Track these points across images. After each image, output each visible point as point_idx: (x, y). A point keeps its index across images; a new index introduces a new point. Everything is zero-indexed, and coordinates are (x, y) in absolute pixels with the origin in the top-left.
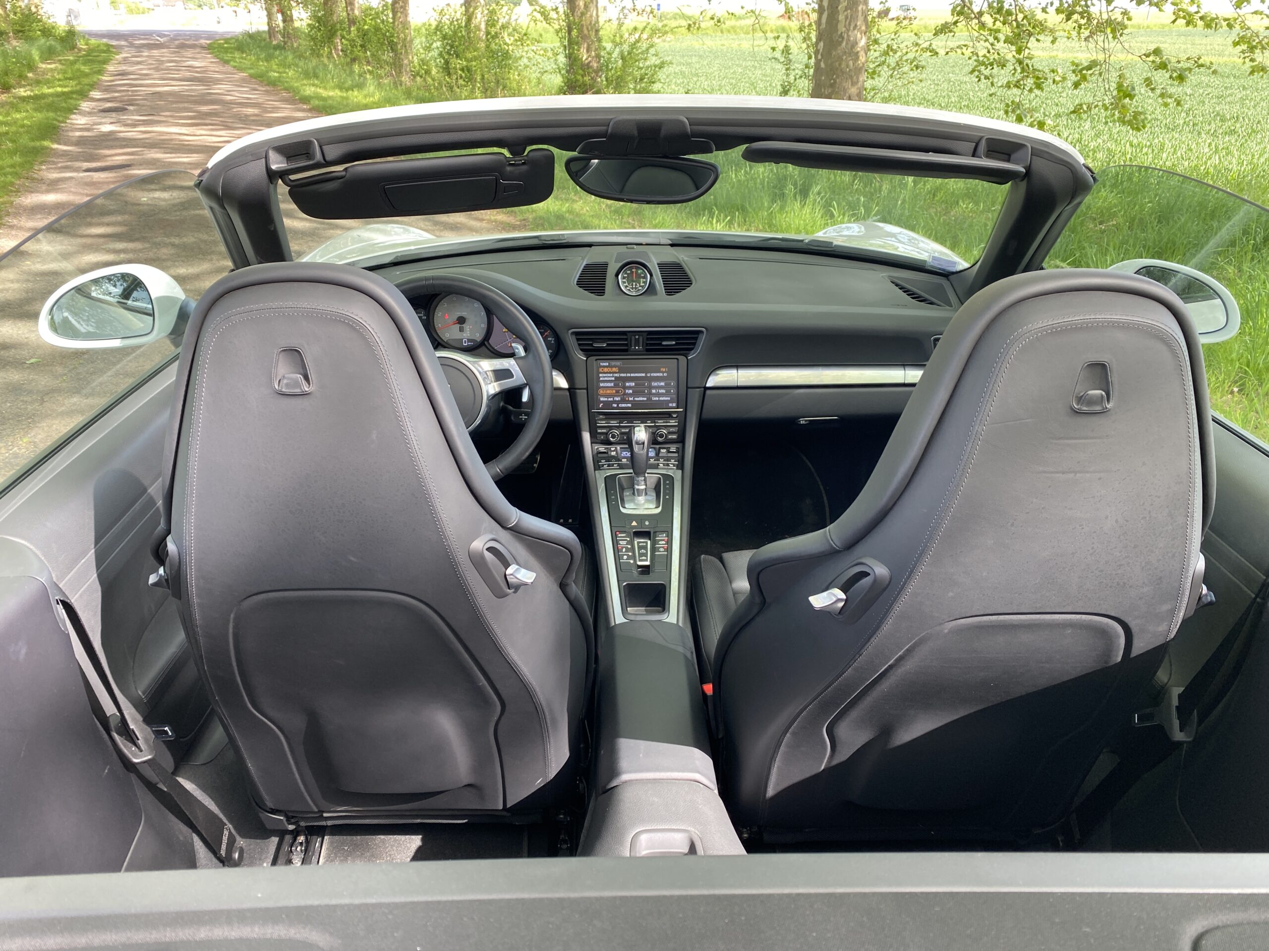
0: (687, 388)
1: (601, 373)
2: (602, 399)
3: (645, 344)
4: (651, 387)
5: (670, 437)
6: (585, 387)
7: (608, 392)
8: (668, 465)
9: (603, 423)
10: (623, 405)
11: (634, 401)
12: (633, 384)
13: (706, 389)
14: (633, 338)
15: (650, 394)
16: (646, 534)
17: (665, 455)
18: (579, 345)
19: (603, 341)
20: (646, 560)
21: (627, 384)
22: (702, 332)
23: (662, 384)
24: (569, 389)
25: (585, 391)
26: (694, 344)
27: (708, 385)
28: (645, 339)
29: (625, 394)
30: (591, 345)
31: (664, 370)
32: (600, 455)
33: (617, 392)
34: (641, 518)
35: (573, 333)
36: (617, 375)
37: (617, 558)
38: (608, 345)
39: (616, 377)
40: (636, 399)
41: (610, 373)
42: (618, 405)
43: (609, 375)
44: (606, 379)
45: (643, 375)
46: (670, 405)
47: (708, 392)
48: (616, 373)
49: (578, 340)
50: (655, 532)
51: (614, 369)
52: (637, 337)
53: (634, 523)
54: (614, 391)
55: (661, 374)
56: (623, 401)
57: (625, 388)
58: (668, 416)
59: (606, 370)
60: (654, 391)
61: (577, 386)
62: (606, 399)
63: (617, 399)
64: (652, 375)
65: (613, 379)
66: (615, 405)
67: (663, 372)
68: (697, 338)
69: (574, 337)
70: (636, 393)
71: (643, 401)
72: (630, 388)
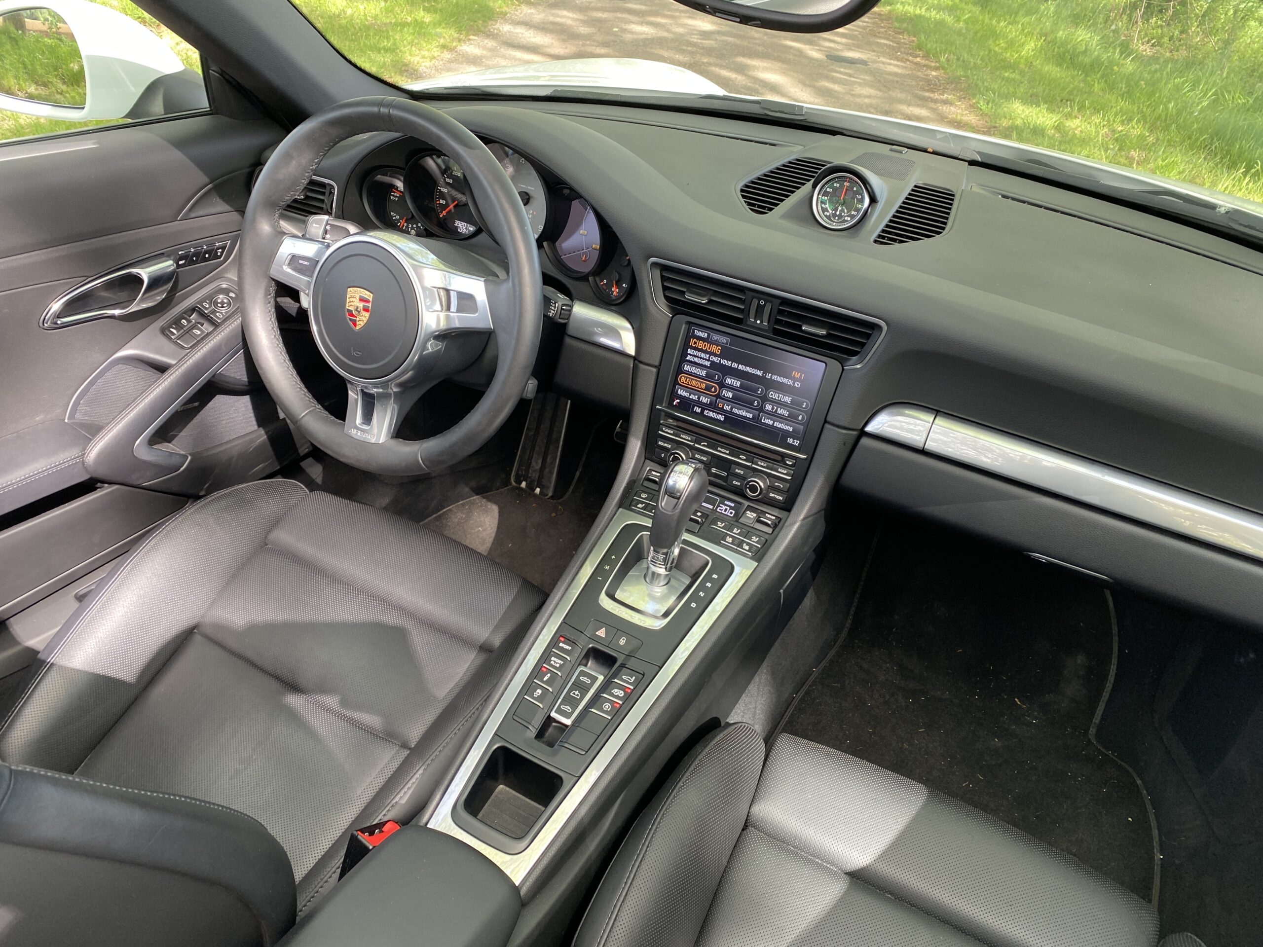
0: (826, 421)
1: (692, 348)
2: (680, 392)
3: (772, 320)
4: (765, 399)
5: (771, 495)
6: (657, 363)
7: (694, 383)
8: (740, 545)
9: (668, 433)
10: (711, 414)
11: (731, 412)
12: (738, 384)
13: (863, 433)
14: (755, 302)
15: (761, 409)
16: (607, 661)
17: (749, 522)
18: (665, 288)
19: (702, 292)
20: (567, 715)
21: (729, 381)
22: (879, 327)
23: (788, 399)
24: (635, 358)
25: (654, 370)
26: (863, 345)
27: (869, 428)
28: (775, 311)
29: (718, 396)
30: (683, 293)
31: (798, 375)
32: (646, 484)
33: (708, 388)
34: (618, 626)
35: (655, 264)
36: (715, 359)
37: (527, 688)
38: (710, 302)
39: (713, 363)
40: (735, 411)
41: (705, 352)
42: (702, 411)
43: (703, 355)
44: (696, 360)
45: (760, 373)
46: (790, 441)
47: (865, 441)
48: (715, 355)
49: (663, 279)
50: (623, 666)
51: (715, 349)
52: (762, 302)
53: (602, 633)
54: (704, 386)
55: (790, 382)
56: (713, 406)
57: (722, 385)
58: (779, 458)
59: (700, 345)
60: (769, 407)
61: (642, 359)
62: (687, 395)
63: (704, 400)
64: (775, 377)
65: (708, 364)
66: (698, 410)
67: (795, 380)
68: (871, 335)
69: (657, 273)
70: (736, 401)
71: (745, 417)
72: (730, 388)
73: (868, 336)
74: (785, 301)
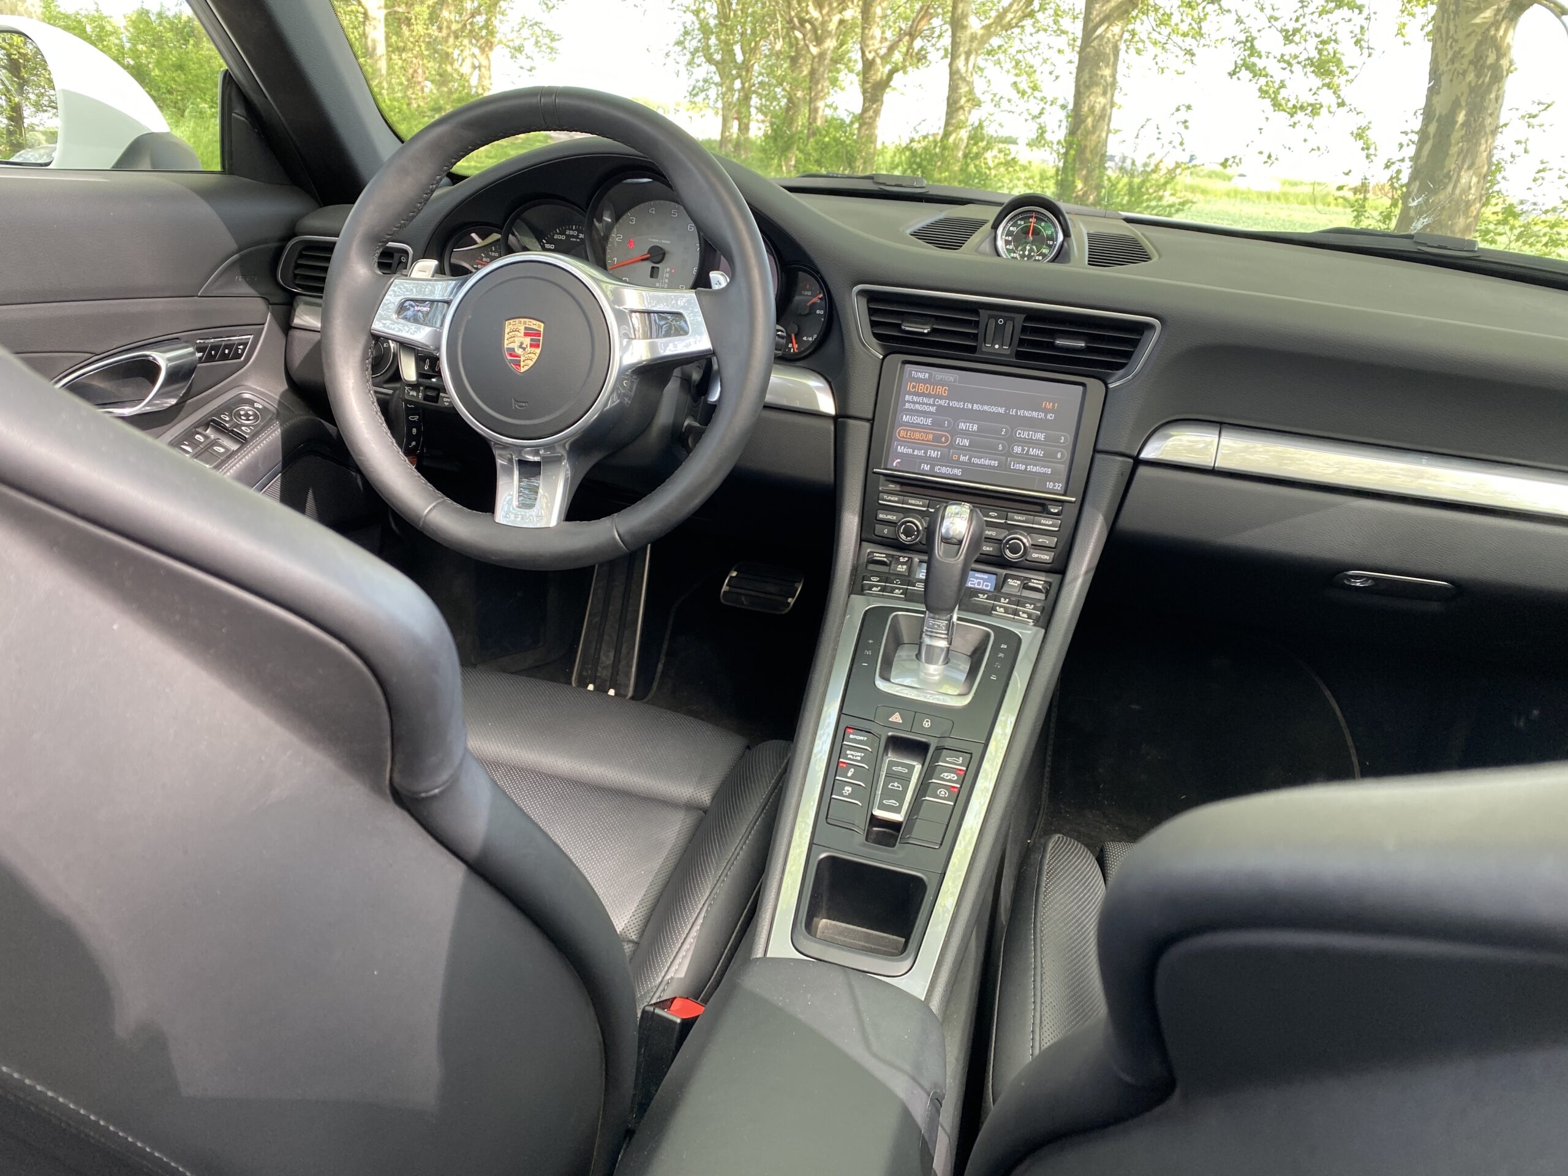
0: (1096, 451)
1: (910, 393)
2: (900, 449)
3: (1016, 341)
4: (1012, 440)
5: (1035, 555)
6: (870, 416)
7: (917, 436)
8: (1016, 613)
9: (892, 500)
10: (944, 470)
11: (970, 463)
12: (975, 427)
13: (1138, 462)
14: (992, 322)
15: (1009, 454)
16: (916, 748)
17: (1015, 591)
18: (874, 324)
19: (923, 319)
20: (897, 810)
21: (962, 426)
22: (1149, 327)
23: (1041, 436)
24: (835, 418)
25: (867, 425)
26: (1128, 355)
27: (1144, 455)
28: (1018, 329)
29: (952, 446)
30: (899, 326)
31: (1049, 406)
32: (871, 567)
33: (937, 439)
34: (914, 709)
35: (862, 293)
36: (942, 402)
37: (830, 784)
38: (934, 331)
39: (939, 407)
40: (975, 461)
41: (929, 396)
42: (932, 468)
43: (925, 400)
44: (917, 407)
45: (1002, 410)
46: (1050, 485)
47: (1142, 471)
48: (941, 397)
49: (872, 312)
50: (939, 749)
51: (940, 390)
52: (1001, 321)
53: (896, 718)
54: (931, 437)
55: (1042, 415)
56: (945, 460)
57: (955, 432)
58: (1039, 508)
59: (921, 388)
60: (1018, 449)
61: (852, 412)
62: (910, 451)
63: (933, 454)
64: (1021, 413)
65: (933, 409)
66: (927, 468)
67: (1046, 411)
68: (1139, 340)
69: (864, 301)
70: (976, 448)
71: (990, 466)
72: (965, 434)
73: (1135, 343)
74: (1032, 315)
